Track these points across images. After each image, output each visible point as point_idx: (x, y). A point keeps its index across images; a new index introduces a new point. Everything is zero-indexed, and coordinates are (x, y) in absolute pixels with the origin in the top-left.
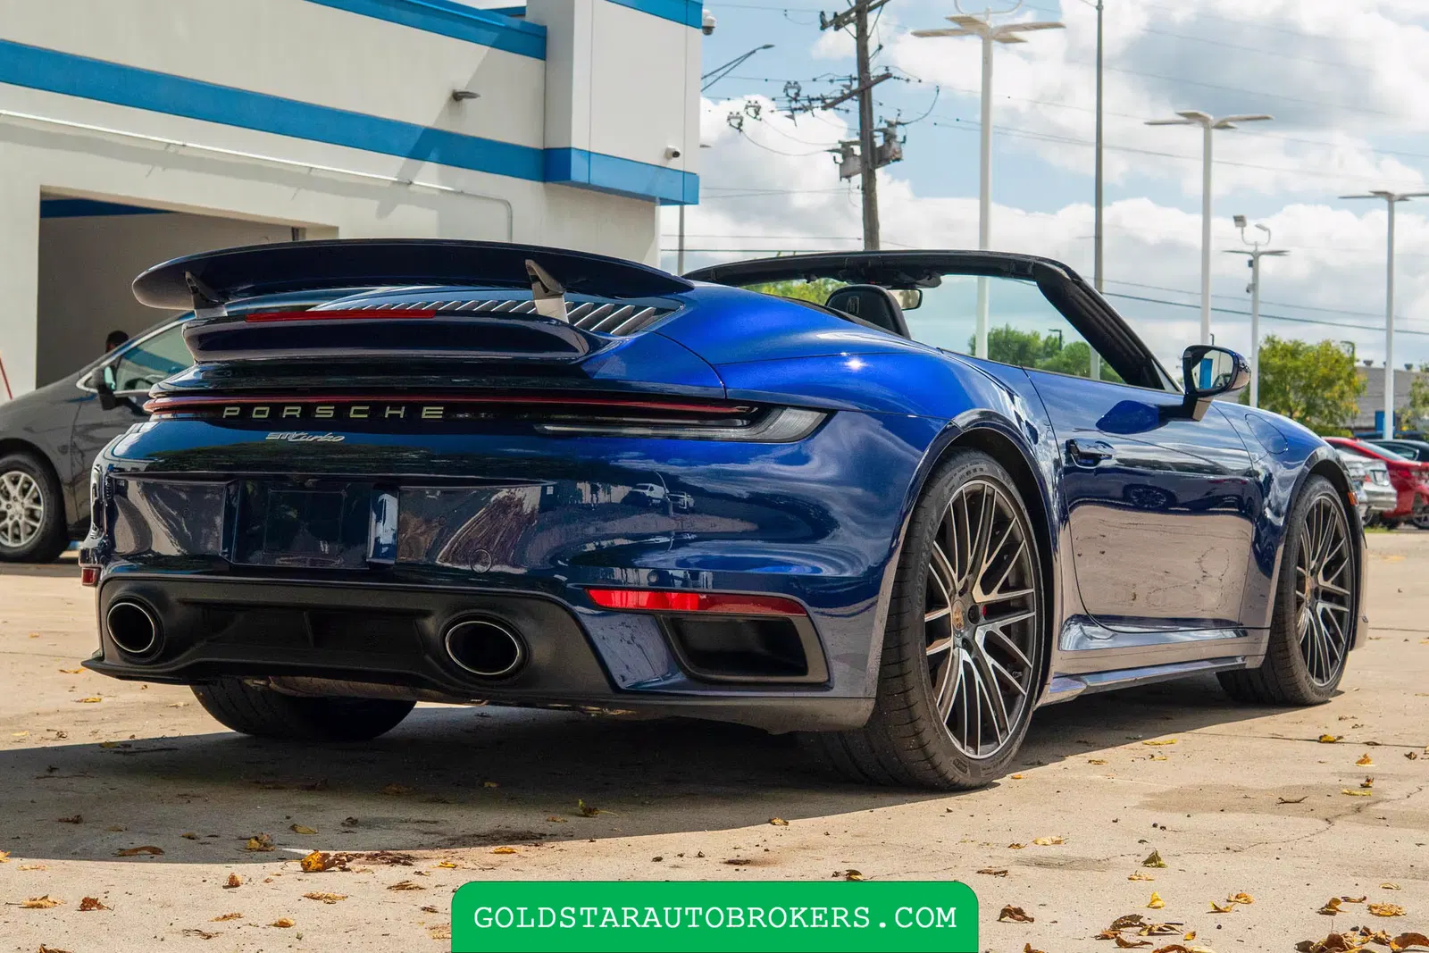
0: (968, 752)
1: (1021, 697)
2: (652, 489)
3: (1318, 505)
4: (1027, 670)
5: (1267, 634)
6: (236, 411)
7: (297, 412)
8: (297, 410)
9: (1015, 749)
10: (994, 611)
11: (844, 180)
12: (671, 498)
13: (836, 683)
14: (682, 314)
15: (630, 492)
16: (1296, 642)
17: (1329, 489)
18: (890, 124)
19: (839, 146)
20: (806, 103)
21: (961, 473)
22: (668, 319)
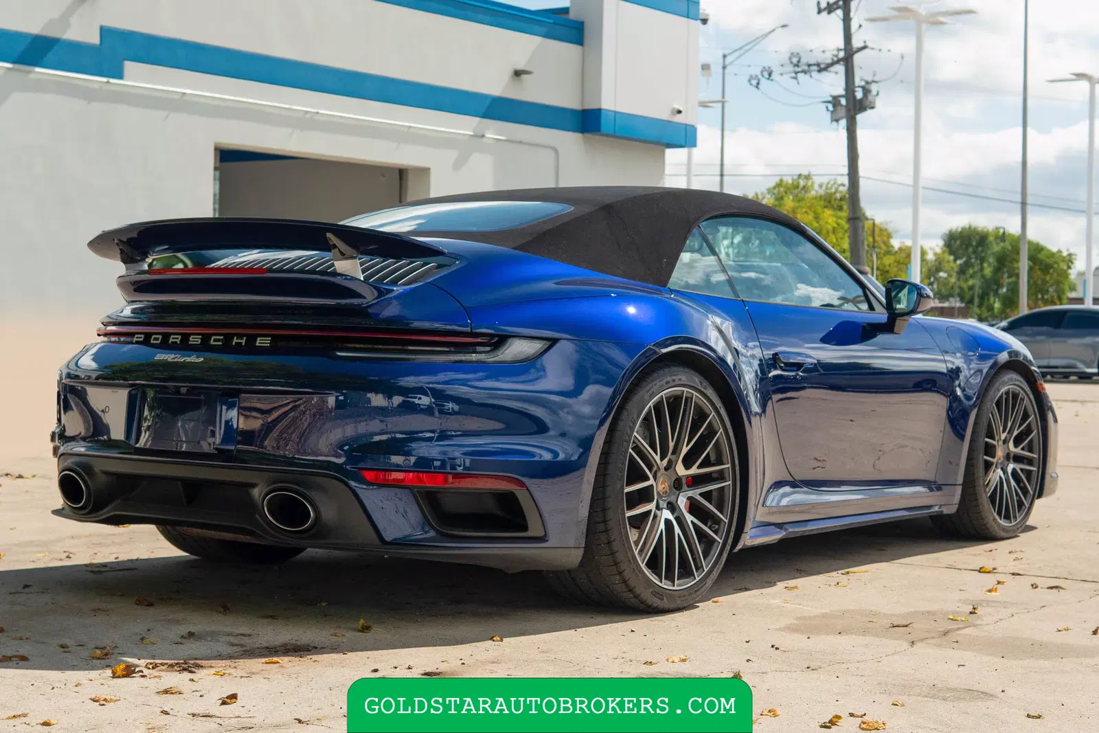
0: (665, 585)
1: (716, 544)
2: (420, 398)
3: (1007, 393)
4: (722, 524)
5: (959, 490)
6: (141, 338)
7: (178, 339)
8: (178, 338)
9: (710, 582)
10: (695, 481)
11: (834, 123)
12: (437, 405)
13: (550, 537)
14: (458, 267)
15: (404, 401)
16: (984, 495)
17: (1018, 380)
18: (867, 83)
19: (830, 99)
20: (806, 68)
21: (661, 383)
22: (445, 272)
